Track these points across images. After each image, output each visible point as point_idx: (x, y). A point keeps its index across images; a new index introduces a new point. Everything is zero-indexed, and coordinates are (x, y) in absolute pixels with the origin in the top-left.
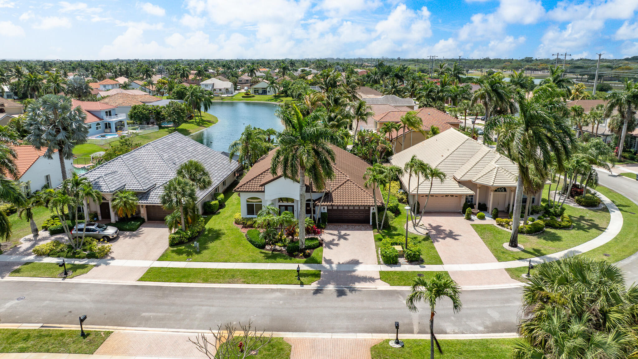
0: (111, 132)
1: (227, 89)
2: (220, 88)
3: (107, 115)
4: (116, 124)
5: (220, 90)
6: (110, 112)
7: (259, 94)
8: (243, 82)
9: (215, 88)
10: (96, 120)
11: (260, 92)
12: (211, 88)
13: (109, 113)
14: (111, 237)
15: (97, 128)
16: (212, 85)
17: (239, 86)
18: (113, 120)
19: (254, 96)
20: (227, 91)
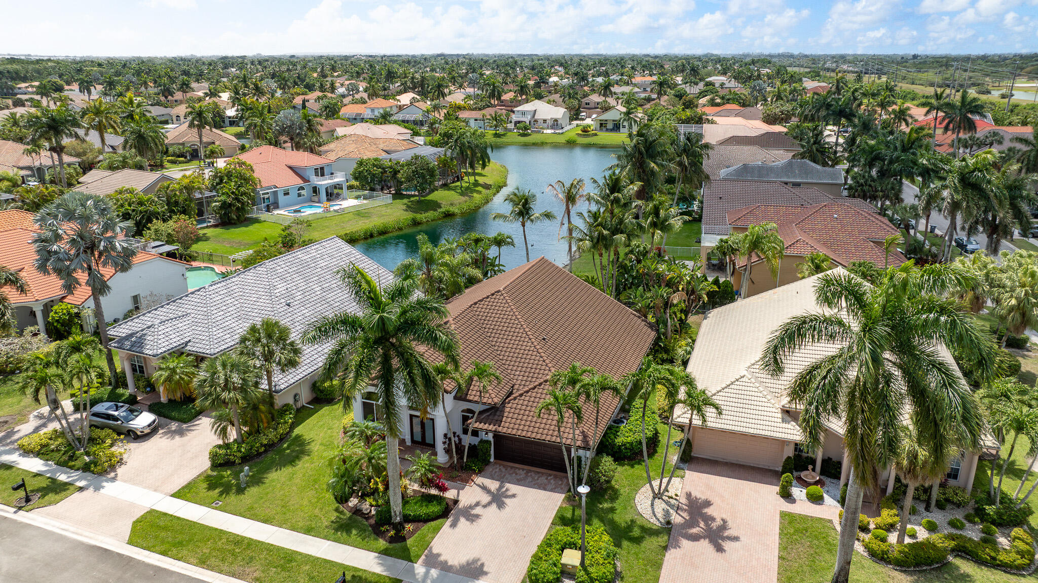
0: (319, 202)
1: (556, 120)
2: (545, 118)
3: (317, 175)
4: (327, 189)
5: (545, 121)
6: (322, 169)
7: (607, 130)
8: (592, 105)
9: (536, 117)
10: (299, 182)
11: (610, 126)
12: (529, 117)
13: (321, 172)
14: (139, 433)
15: (299, 195)
16: (532, 113)
17: (583, 112)
18: (324, 182)
19: (596, 135)
20: (555, 124)
